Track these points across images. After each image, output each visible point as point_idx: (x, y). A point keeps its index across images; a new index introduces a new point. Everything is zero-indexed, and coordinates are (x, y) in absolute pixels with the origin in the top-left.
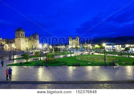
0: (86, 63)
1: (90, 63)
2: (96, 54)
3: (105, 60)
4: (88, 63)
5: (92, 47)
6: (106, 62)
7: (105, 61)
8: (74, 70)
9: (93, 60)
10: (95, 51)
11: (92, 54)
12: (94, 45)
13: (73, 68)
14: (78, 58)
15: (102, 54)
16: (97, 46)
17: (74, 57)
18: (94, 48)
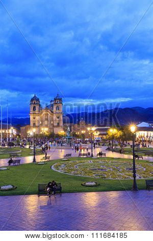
0: (79, 183)
1: (93, 184)
2: (111, 154)
3: (134, 172)
4: (87, 184)
5: (98, 133)
6: (137, 178)
7: (134, 176)
8: (41, 207)
9: (100, 172)
10: (107, 147)
11: (100, 154)
12: (107, 130)
13: (39, 202)
14: (57, 167)
15: (126, 156)
16: (113, 131)
17: (45, 163)
18: (105, 137)
